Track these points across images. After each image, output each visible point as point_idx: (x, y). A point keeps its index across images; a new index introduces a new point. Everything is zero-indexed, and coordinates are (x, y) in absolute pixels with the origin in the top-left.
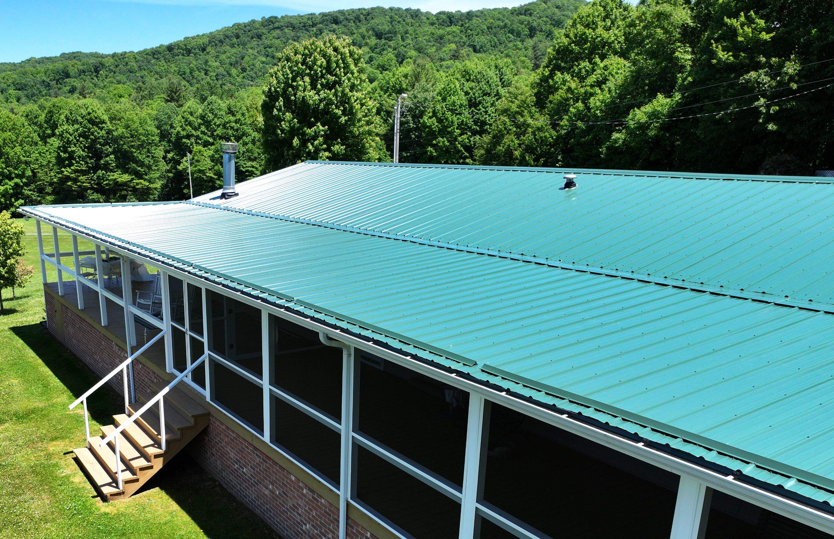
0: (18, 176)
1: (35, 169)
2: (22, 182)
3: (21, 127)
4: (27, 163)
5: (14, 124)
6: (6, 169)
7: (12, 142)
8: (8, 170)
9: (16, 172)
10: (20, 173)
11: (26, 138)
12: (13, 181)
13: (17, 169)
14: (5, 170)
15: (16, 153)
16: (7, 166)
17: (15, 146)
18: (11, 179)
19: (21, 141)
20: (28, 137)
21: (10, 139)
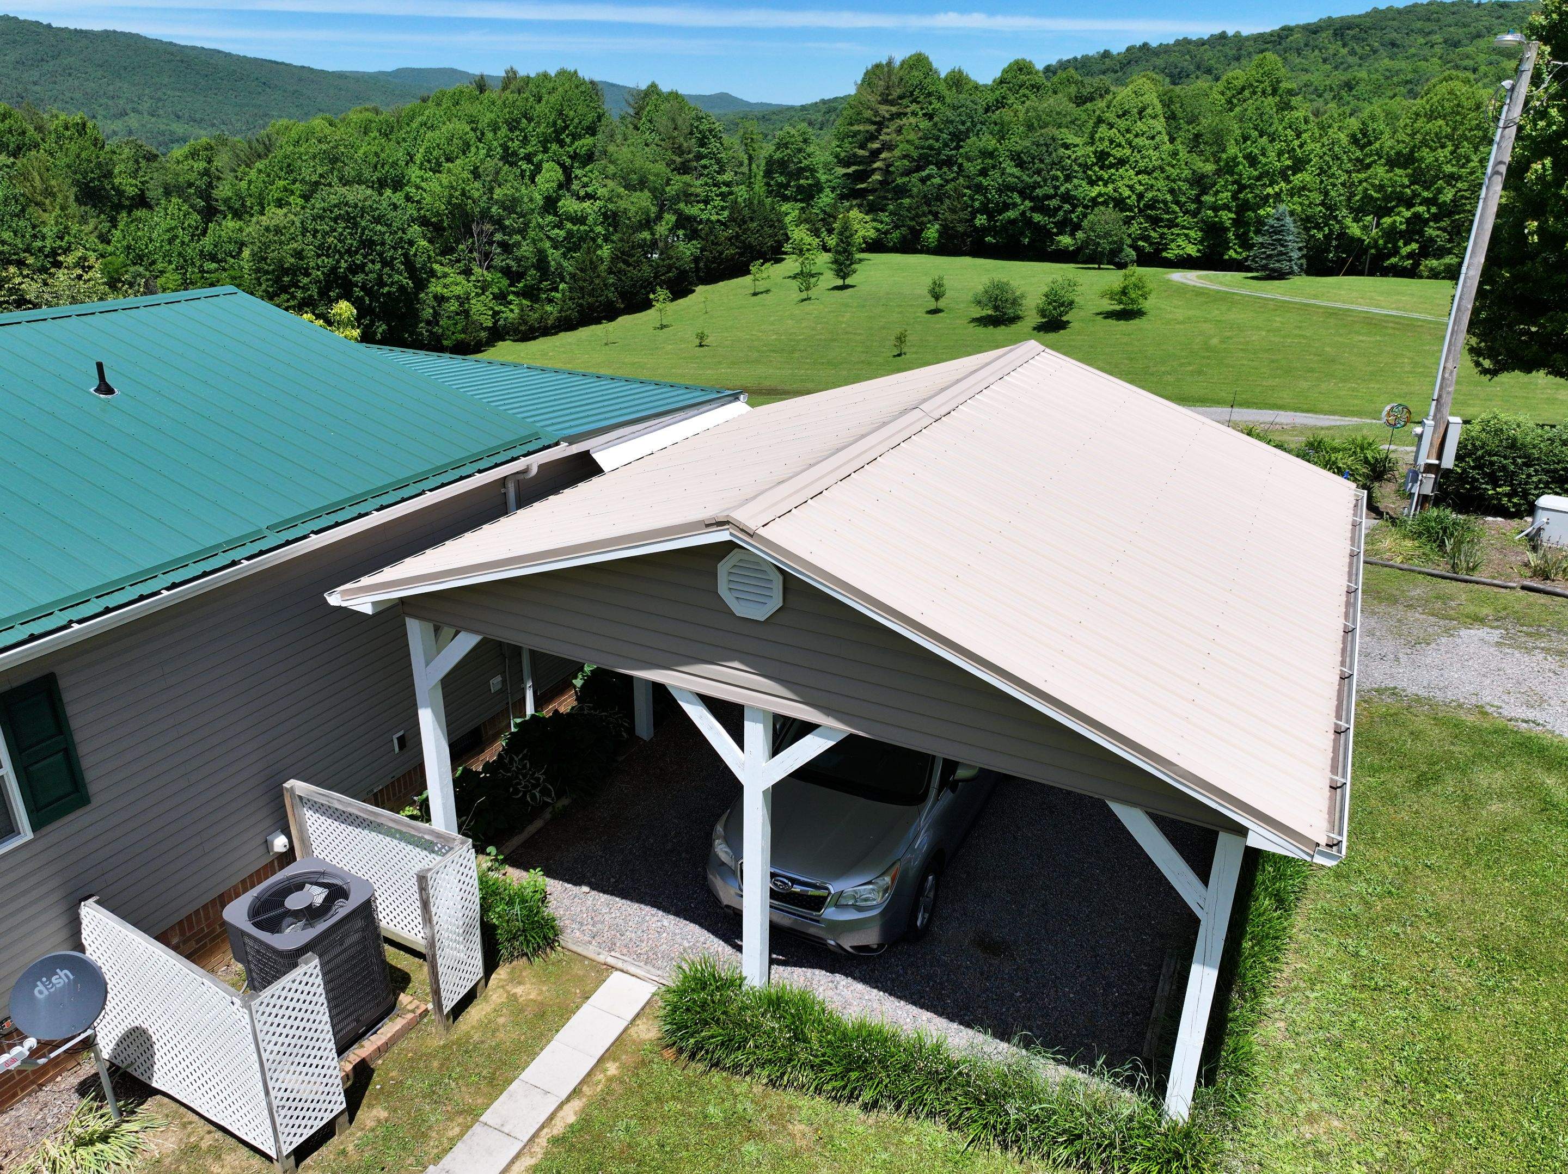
0: (1427, 202)
1: (1460, 190)
2: (1428, 211)
3: (1470, 109)
4: (1451, 179)
5: (1458, 105)
6: (1408, 187)
7: (1439, 139)
8: (1413, 191)
9: (1425, 194)
10: (1431, 196)
11: (1471, 130)
12: (1412, 210)
13: (1427, 189)
14: (1408, 191)
15: (1437, 160)
16: (1412, 183)
17: (1443, 146)
18: (1410, 205)
19: (1461, 136)
20: (1478, 127)
21: (1436, 134)
